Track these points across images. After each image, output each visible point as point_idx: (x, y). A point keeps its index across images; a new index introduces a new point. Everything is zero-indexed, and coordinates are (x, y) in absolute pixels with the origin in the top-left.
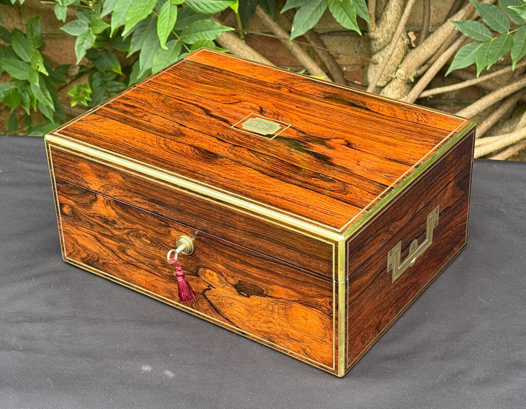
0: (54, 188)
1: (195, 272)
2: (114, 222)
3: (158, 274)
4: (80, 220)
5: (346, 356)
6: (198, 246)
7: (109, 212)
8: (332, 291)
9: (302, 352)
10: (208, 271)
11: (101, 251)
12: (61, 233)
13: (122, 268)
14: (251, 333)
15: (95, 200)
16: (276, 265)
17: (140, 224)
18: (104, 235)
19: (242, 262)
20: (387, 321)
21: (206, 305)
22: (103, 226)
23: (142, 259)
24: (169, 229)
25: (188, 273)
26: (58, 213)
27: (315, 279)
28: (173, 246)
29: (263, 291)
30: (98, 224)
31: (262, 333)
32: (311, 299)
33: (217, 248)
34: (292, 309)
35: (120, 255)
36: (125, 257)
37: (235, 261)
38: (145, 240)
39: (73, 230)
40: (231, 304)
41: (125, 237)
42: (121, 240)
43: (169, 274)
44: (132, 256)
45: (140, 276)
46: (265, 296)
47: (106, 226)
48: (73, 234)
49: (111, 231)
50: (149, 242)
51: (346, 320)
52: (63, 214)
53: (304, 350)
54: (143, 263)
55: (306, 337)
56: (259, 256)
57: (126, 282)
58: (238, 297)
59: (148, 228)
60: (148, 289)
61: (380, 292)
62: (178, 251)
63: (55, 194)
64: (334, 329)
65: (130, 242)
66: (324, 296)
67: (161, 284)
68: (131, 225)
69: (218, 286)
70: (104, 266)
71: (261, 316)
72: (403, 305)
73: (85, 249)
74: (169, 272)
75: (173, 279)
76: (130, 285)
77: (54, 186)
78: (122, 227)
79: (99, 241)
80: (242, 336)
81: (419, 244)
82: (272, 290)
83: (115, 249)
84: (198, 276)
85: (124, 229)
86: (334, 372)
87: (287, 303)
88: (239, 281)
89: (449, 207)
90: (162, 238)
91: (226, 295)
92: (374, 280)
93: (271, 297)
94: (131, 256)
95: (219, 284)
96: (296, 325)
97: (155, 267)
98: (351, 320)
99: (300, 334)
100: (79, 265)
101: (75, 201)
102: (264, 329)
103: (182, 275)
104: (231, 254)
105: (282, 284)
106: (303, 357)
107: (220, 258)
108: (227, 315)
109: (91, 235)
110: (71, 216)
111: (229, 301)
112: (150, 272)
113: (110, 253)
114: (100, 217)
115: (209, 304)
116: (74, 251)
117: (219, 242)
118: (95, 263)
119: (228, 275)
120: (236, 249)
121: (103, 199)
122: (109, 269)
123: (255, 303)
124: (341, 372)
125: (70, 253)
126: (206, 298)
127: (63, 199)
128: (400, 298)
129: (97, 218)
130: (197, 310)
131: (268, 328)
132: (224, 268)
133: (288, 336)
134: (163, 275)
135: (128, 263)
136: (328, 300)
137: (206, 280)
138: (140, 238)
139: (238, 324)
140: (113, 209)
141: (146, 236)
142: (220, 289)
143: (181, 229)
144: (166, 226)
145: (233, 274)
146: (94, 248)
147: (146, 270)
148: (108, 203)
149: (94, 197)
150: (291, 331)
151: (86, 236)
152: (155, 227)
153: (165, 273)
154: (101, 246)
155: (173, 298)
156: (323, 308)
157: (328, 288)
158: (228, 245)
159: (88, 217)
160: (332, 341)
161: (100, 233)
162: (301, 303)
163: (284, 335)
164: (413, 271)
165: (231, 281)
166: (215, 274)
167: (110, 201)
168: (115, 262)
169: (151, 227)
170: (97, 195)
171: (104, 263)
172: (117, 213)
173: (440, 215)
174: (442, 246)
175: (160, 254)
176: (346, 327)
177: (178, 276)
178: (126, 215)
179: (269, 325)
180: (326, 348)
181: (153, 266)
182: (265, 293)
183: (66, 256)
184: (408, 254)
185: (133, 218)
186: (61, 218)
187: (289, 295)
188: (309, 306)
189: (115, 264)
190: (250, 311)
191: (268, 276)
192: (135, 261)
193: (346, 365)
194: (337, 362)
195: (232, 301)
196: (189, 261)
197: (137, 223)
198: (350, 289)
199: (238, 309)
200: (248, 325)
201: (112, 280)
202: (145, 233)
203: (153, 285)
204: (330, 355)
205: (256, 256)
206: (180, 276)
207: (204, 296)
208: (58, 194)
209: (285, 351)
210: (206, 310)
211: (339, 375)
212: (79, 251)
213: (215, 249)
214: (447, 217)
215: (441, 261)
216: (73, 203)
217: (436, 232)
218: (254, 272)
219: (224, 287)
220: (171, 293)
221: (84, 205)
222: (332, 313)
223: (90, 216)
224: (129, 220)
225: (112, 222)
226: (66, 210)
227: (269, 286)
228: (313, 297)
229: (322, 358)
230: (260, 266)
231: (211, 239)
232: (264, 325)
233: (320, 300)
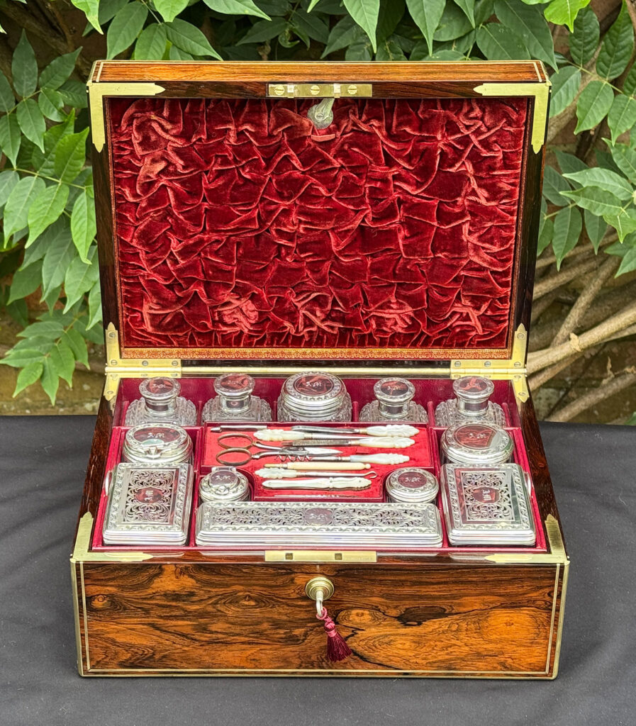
2: (192, 594)
3: (267, 642)
4: (125, 609)
7: (186, 583)
8: (554, 578)
10: (355, 612)
11: (163, 641)
14: (420, 669)
15: (160, 573)
17: (240, 585)
18: (169, 618)
19: (414, 584)
22: (169, 606)
23: (238, 629)
26: (81, 612)
27: (530, 571)
29: (445, 610)
30: (160, 605)
31: (437, 664)
32: (520, 598)
33: (373, 577)
34: (489, 618)
35: (197, 635)
36: (207, 637)
37: (402, 585)
39: (110, 627)
40: (388, 643)
41: (209, 609)
42: (203, 615)
45: (231, 654)
46: (446, 615)
47: (173, 604)
48: (108, 633)
50: (253, 603)
52: (91, 610)
53: (503, 664)
54: (238, 635)
55: (508, 647)
58: (403, 630)
60: (243, 667)
64: (552, 624)
66: (541, 588)
69: (369, 626)
70: (164, 660)
73: (130, 647)
74: (285, 633)
75: (292, 640)
77: (78, 575)
78: (206, 597)
79: (158, 629)
82: (460, 605)
83: (187, 630)
84: (338, 623)
85: (210, 598)
87: (482, 614)
88: (407, 609)
90: (277, 592)
91: (381, 634)
93: (457, 614)
94: (216, 632)
95: (371, 623)
96: (494, 637)
97: (261, 633)
99: (499, 646)
100: (114, 673)
105: (478, 591)
107: (376, 589)
108: (380, 659)
110: (107, 610)
111: (385, 640)
112: (249, 643)
113: (178, 639)
114: (165, 595)
116: (106, 657)
117: (378, 569)
118: (146, 662)
119: (388, 607)
120: (407, 570)
121: (174, 569)
122: (172, 663)
123: (430, 629)
125: (98, 662)
129: (158, 597)
131: (448, 654)
132: (383, 600)
134: (273, 641)
136: (547, 590)
137: (350, 625)
139: (397, 665)
140: (191, 576)
142: (373, 629)
144: (288, 573)
145: (396, 603)
146: (147, 640)
148: (182, 572)
149: (157, 571)
151: (133, 630)
152: (267, 579)
153: (278, 636)
154: (160, 634)
156: (538, 602)
157: (550, 575)
160: (548, 639)
161: (161, 617)
162: (504, 607)
165: (394, 612)
166: (366, 612)
167: (187, 568)
168: (186, 649)
169: (261, 582)
170: (163, 566)
175: (274, 613)
179: (450, 650)
180: (537, 651)
181: (257, 633)
183: (89, 668)
185: (228, 579)
186: (86, 617)
187: (485, 603)
188: (516, 607)
190: (419, 642)
191: (456, 589)
192: (223, 636)
194: (552, 662)
195: (392, 638)
197: (234, 585)
199: (400, 646)
200: (414, 660)
201: (175, 675)
202: (247, 593)
204: (542, 657)
206: (332, 629)
208: (86, 585)
211: (553, 677)
212: (116, 653)
213: (370, 580)
216: (114, 590)
219: (380, 624)
221: (136, 588)
222: (552, 605)
224: (220, 585)
225: (188, 595)
226: (98, 603)
227: (454, 601)
228: (524, 594)
229: (530, 664)
230: (443, 580)
231: (365, 569)
232: (442, 653)
233: (535, 594)
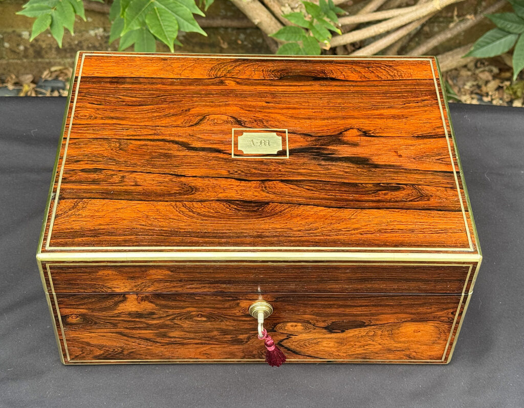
0: (53, 304)
1: (271, 329)
2: (152, 314)
3: (216, 343)
4: (96, 323)
6: (278, 306)
7: (145, 307)
8: (458, 303)
9: (405, 358)
10: (290, 324)
11: (128, 343)
12: (63, 342)
13: (159, 350)
14: (341, 359)
15: (123, 301)
17: (193, 307)
18: (134, 328)
19: (341, 306)
22: (134, 321)
24: (238, 301)
27: (439, 298)
28: (241, 315)
29: (365, 323)
30: (126, 321)
31: (355, 356)
32: (428, 315)
34: (400, 328)
35: (159, 340)
36: (166, 340)
37: (330, 307)
38: (199, 319)
40: (317, 343)
41: (167, 323)
42: (161, 327)
43: (230, 339)
44: (177, 336)
45: (186, 350)
46: (366, 326)
47: (137, 320)
48: (83, 338)
49: (146, 323)
50: (205, 319)
52: (67, 324)
53: (408, 355)
54: (192, 339)
55: (414, 345)
56: (366, 296)
57: (160, 360)
58: (329, 336)
59: (204, 307)
60: (196, 359)
63: (54, 309)
64: (451, 331)
65: (175, 325)
66: (446, 309)
67: (218, 349)
68: (178, 310)
69: (301, 333)
70: (131, 355)
71: (356, 343)
73: (101, 347)
75: (236, 342)
77: (53, 302)
78: (164, 316)
79: (125, 335)
80: (329, 363)
82: (377, 320)
83: (150, 336)
84: (275, 331)
85: (168, 316)
86: (442, 362)
88: (333, 322)
90: (226, 312)
91: (311, 337)
93: (374, 325)
94: (174, 337)
95: (303, 331)
96: (403, 339)
101: (86, 309)
102: (358, 352)
104: (326, 303)
105: (392, 312)
106: (407, 361)
107: (308, 310)
108: (309, 353)
109: (112, 333)
110: (80, 324)
111: (315, 341)
112: (202, 344)
113: (143, 342)
114: (129, 314)
115: (287, 350)
116: (83, 353)
118: (117, 355)
119: (317, 321)
121: (136, 297)
123: (351, 334)
125: (77, 356)
126: (283, 346)
127: (67, 311)
129: (124, 316)
131: (364, 350)
132: (314, 317)
133: (389, 350)
134: (221, 342)
135: (170, 344)
136: (451, 310)
137: (285, 332)
138: (191, 319)
139: (324, 357)
140: (151, 302)
141: (202, 315)
142: (304, 335)
144: (234, 300)
145: (324, 319)
146: (117, 343)
147: (196, 344)
148: (144, 299)
149: (121, 299)
150: (395, 345)
151: (104, 336)
153: (225, 339)
154: (127, 339)
156: (442, 318)
157: (454, 301)
160: (446, 340)
161: (127, 328)
162: (414, 321)
163: (384, 350)
165: (322, 324)
166: (299, 324)
167: (147, 296)
168: (149, 348)
169: (211, 306)
170: (127, 296)
171: (132, 352)
172: (157, 305)
175: (221, 325)
178: (172, 304)
179: (366, 347)
180: (436, 348)
181: (208, 337)
183: (69, 360)
185: (182, 303)
186: (63, 329)
187: (398, 319)
188: (424, 321)
190: (341, 342)
191: (375, 310)
192: (180, 339)
194: (447, 355)
195: (320, 340)
197: (188, 307)
199: (326, 345)
200: (337, 354)
202: (199, 313)
203: (205, 354)
204: (441, 351)
205: (362, 298)
207: (281, 345)
208: (60, 308)
211: (447, 363)
212: (91, 351)
213: (303, 304)
216: (84, 311)
218: (355, 311)
219: (311, 331)
221: (104, 309)
222: (453, 320)
223: (112, 317)
225: (149, 314)
226: (73, 320)
227: (373, 318)
228: (431, 313)
230: (365, 304)
233: (441, 313)
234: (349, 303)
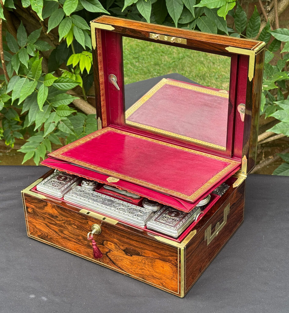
0: (23, 199)
1: (102, 243)
2: (57, 217)
3: (82, 244)
4: (38, 215)
5: (185, 287)
6: (104, 230)
7: (55, 212)
8: (177, 253)
9: (161, 285)
10: (109, 242)
11: (50, 232)
12: (27, 222)
13: (61, 240)
14: (133, 275)
15: (46, 205)
16: (146, 240)
17: (71, 218)
18: (51, 223)
19: (128, 238)
20: (205, 266)
21: (108, 260)
22: (50, 219)
23: (72, 236)
24: (88, 220)
25: (98, 243)
26: (25, 212)
27: (168, 247)
28: (89, 229)
29: (140, 253)
30: (48, 218)
31: (139, 275)
32: (166, 258)
33: (114, 230)
34: (155, 262)
35: (60, 234)
36: (63, 235)
37: (124, 237)
38: (74, 226)
39: (34, 221)
40: (121, 260)
41: (63, 224)
42: (61, 226)
43: (87, 244)
45: (71, 245)
46: (140, 255)
47: (52, 218)
48: (34, 223)
49: (55, 222)
50: (76, 227)
51: (185, 268)
52: (28, 212)
53: (162, 284)
54: (72, 238)
55: (163, 277)
56: (137, 235)
57: (63, 248)
58: (126, 256)
59: (76, 220)
60: (75, 252)
61: (201, 251)
62: (93, 232)
63: (24, 202)
64: (178, 273)
65: (66, 227)
66: (173, 256)
67: (83, 249)
68: (66, 218)
69: (114, 250)
70: (51, 239)
71: (138, 266)
72: (212, 257)
73: (40, 230)
74: (87, 243)
75: (90, 247)
76: (65, 250)
77: (23, 197)
78: (61, 220)
79: (48, 226)
80: (128, 276)
81: (220, 224)
82: (144, 253)
83: (57, 230)
84: (104, 245)
85: (62, 220)
86: (178, 295)
87: (153, 260)
88: (126, 248)
89: (235, 203)
90: (83, 225)
91: (119, 255)
92: (198, 245)
93: (143, 256)
94: (66, 234)
95: (115, 249)
96: (158, 271)
97: (80, 240)
98: (187, 268)
99: (160, 275)
101: (35, 206)
102: (140, 273)
103: (95, 245)
104: (122, 234)
105: (150, 249)
106: (161, 287)
107: (115, 236)
108: (119, 265)
109: (44, 223)
110: (32, 214)
111: (120, 258)
112: (76, 243)
113: (54, 233)
114: (49, 214)
115: (110, 260)
116: (34, 232)
117: (115, 228)
118: (46, 238)
119: (120, 245)
120: (125, 232)
121: (51, 205)
122: (53, 241)
123: (135, 259)
124: (182, 295)
125: (32, 233)
126: (108, 256)
127: (28, 205)
128: (211, 253)
129: (47, 214)
130: (103, 262)
131: (142, 272)
132: (118, 241)
133: (153, 276)
134: (84, 245)
135: (64, 238)
136: (175, 258)
137: (108, 247)
138: (71, 225)
139: (125, 270)
140: (56, 210)
141: (75, 224)
142: (116, 252)
143: (94, 221)
144: (85, 219)
145: (122, 244)
146: (45, 230)
147: (74, 242)
148: (53, 207)
149: (45, 204)
150: (155, 274)
151: (41, 224)
152: (79, 219)
153: (85, 243)
154: (49, 229)
155: (89, 256)
156: (172, 262)
157: (175, 252)
158: (120, 229)
159: (42, 214)
160: (177, 279)
161: (49, 222)
162: (160, 259)
163: (151, 276)
164: (217, 239)
165: (122, 248)
166: (113, 244)
167: (54, 206)
168: (57, 237)
169: (78, 220)
170: (47, 203)
171: (51, 238)
172: (58, 212)
173: (230, 208)
174: (231, 224)
175: (83, 233)
176: (185, 271)
177: (93, 245)
178: (64, 213)
179: (143, 270)
180: (174, 283)
181: (78, 239)
182: (140, 254)
183: (29, 234)
184: (215, 230)
185: (67, 215)
186: (27, 214)
187: (153, 255)
188: (165, 261)
189: (57, 238)
190: (132, 263)
191: (142, 246)
192: (68, 237)
193: (185, 291)
194: (180, 290)
195: (122, 258)
196: (99, 237)
197: (69, 218)
198: (186, 252)
199: (125, 262)
200: (131, 270)
201: (55, 247)
202: (74, 223)
203: (78, 250)
204: (176, 286)
206: (94, 245)
207: (107, 255)
208: (25, 202)
209: (152, 284)
210: (108, 263)
211: (181, 297)
212: (37, 232)
213: (113, 231)
214: (234, 208)
215: (231, 231)
216: (34, 207)
217: (228, 217)
218: (134, 243)
219: (118, 251)
220: (88, 254)
221: (40, 208)
222: (177, 265)
223: (43, 213)
224: (65, 216)
225: (56, 217)
226: (30, 210)
227: (143, 251)
228: (167, 256)
229: (172, 288)
230: (138, 240)
231: (111, 226)
232: (140, 271)
233: (170, 258)
234: (131, 237)
